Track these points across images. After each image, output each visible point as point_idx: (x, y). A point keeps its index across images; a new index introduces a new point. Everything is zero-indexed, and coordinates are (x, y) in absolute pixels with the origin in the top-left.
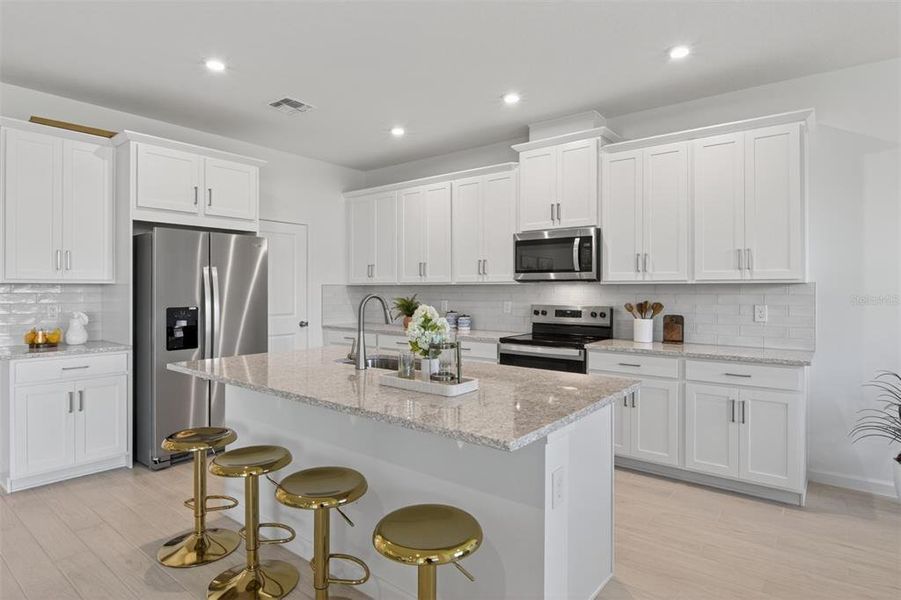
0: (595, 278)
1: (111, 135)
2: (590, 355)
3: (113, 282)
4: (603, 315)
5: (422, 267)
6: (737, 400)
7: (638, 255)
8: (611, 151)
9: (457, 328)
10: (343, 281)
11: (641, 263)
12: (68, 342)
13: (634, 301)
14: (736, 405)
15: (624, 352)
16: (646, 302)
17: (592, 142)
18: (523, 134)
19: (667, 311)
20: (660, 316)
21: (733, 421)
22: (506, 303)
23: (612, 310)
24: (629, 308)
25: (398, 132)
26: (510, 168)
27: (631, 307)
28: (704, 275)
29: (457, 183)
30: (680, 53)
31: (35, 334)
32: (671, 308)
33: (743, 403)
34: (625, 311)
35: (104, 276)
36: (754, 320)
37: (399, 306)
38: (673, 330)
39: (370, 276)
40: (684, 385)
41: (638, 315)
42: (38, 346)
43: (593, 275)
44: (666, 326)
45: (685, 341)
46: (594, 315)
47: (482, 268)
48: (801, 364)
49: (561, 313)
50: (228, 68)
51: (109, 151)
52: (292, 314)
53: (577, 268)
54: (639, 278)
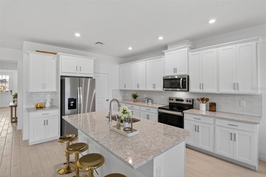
0: (187, 90)
1: (56, 54)
2: (185, 114)
3: (57, 91)
4: (190, 101)
5: (138, 85)
6: (233, 133)
7: (201, 84)
8: (191, 52)
9: (148, 102)
10: (118, 88)
11: (201, 86)
12: (46, 107)
13: (200, 97)
14: (232, 135)
15: (195, 114)
16: (204, 98)
17: (186, 49)
18: (166, 47)
19: (210, 101)
20: (208, 103)
21: (231, 140)
22: (161, 96)
23: (193, 100)
24: (198, 100)
25: (130, 48)
26: (162, 57)
27: (199, 99)
28: (222, 91)
29: (147, 62)
30: (212, 21)
31: (37, 104)
32: (212, 100)
33: (235, 134)
34: (197, 100)
35: (54, 90)
36: (240, 105)
37: (132, 96)
38: (212, 107)
39: (125, 87)
40: (215, 126)
41: (201, 102)
42: (38, 108)
43: (186, 89)
44: (210, 106)
45: (216, 111)
46: (187, 101)
47: (154, 86)
48: (256, 123)
49: (177, 100)
50: (81, 35)
51: (56, 58)
52: (105, 98)
53: (181, 87)
54: (201, 91)
